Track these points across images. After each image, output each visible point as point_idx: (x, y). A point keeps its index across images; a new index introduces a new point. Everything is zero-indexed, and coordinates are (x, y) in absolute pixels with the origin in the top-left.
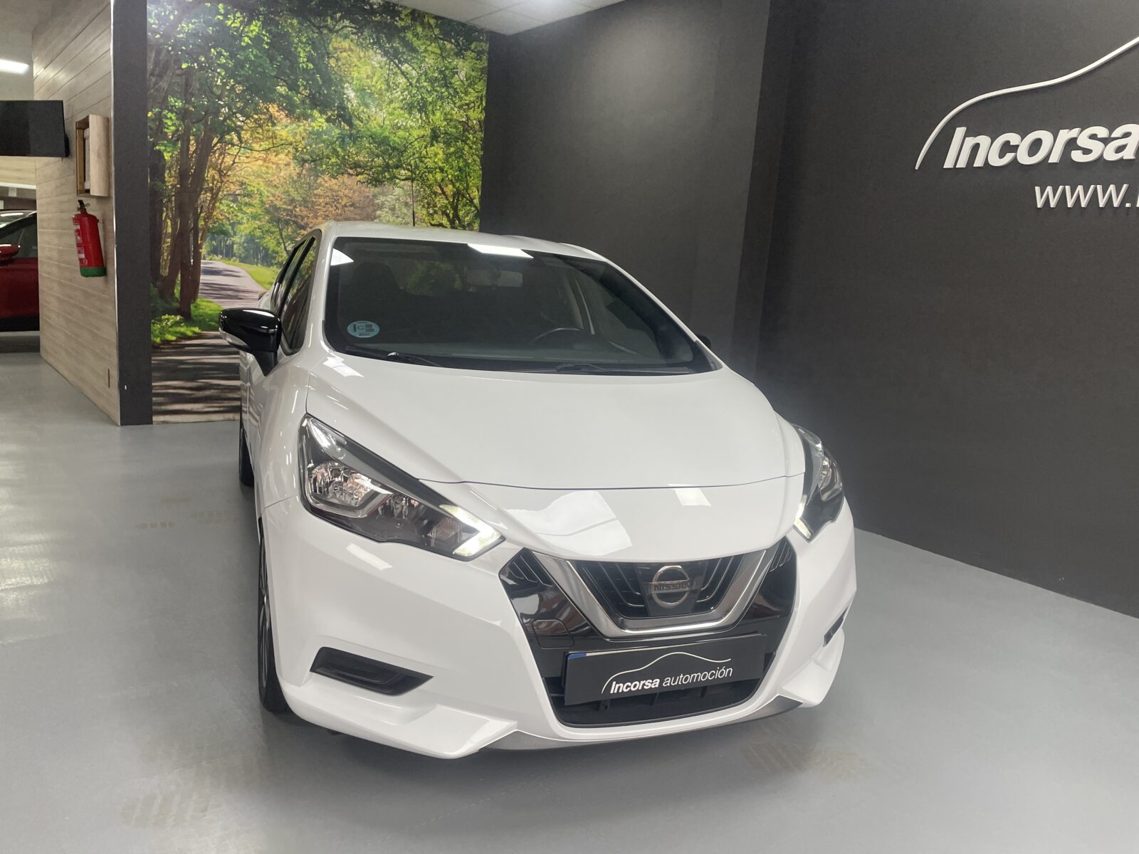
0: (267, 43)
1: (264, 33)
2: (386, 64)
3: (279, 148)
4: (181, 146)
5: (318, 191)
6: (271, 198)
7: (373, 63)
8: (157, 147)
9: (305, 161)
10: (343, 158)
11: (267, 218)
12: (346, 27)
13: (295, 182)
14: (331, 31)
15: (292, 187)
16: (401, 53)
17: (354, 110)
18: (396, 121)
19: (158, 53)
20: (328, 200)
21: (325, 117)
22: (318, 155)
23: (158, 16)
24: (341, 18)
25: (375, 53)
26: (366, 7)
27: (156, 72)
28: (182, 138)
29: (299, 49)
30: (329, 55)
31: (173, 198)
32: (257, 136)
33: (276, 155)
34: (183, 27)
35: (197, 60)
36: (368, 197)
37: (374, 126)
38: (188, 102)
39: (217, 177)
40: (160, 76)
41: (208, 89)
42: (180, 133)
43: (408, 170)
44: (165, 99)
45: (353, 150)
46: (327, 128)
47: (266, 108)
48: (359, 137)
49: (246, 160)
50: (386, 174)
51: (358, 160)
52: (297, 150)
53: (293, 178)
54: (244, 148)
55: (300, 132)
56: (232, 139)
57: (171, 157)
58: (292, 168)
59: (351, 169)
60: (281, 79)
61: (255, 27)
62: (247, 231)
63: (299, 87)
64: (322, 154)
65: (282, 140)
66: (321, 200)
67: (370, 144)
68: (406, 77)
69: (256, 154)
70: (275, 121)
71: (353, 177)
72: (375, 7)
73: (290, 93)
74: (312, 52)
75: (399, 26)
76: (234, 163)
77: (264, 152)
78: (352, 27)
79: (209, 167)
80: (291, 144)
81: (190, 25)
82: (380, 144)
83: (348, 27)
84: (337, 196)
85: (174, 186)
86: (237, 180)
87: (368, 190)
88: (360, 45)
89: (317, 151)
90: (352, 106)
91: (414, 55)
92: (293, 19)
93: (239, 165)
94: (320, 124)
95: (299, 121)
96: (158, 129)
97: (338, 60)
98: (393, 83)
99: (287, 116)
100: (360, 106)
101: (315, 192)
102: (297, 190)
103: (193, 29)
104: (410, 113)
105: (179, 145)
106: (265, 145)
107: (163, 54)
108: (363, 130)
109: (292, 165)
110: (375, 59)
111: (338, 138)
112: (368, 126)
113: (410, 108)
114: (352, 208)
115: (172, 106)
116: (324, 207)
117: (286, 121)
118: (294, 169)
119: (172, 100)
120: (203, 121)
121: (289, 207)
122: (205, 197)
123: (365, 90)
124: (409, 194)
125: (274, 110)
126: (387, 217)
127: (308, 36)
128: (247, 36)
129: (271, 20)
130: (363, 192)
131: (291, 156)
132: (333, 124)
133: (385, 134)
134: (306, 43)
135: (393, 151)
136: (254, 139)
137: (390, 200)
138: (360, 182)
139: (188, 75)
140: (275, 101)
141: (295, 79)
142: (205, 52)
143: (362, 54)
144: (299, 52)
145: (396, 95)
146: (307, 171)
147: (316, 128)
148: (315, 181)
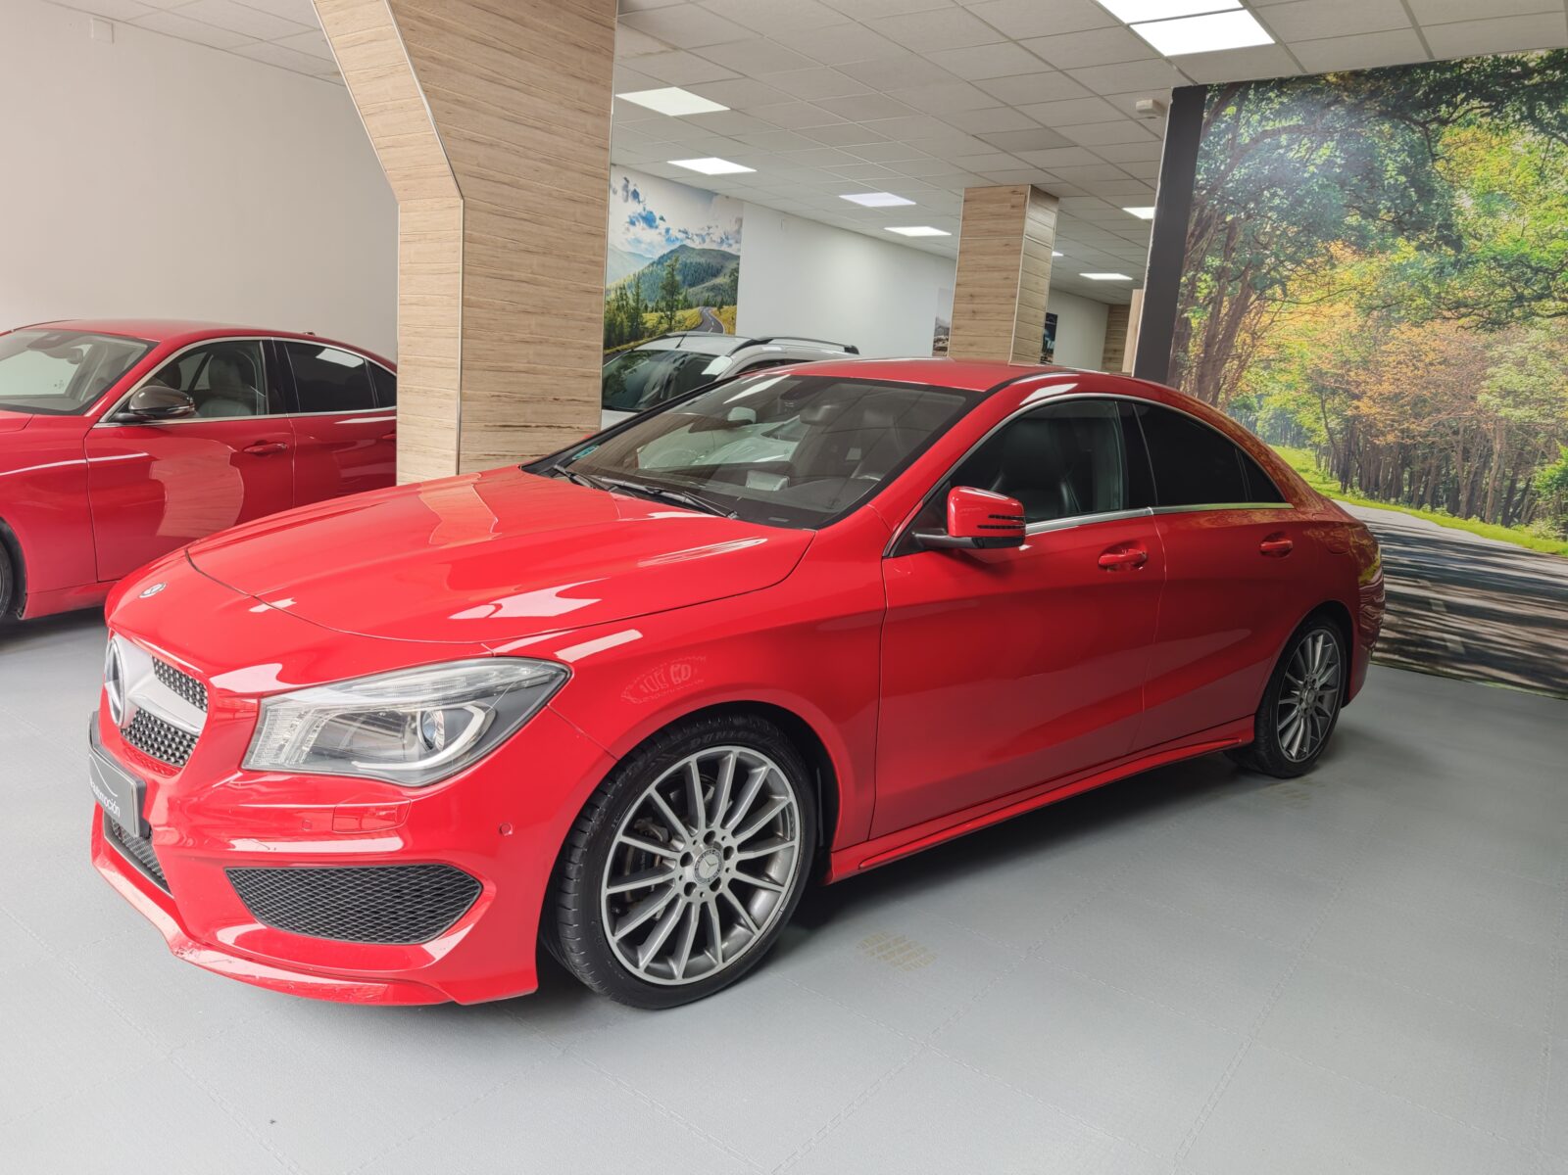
0: (1340, 166)
1: (1337, 154)
2: (1541, 144)
3: (1337, 296)
4: (1213, 309)
5: (1390, 347)
6: (1316, 361)
7: (1515, 148)
8: (1186, 315)
9: (1372, 308)
10: (1438, 296)
11: (1306, 386)
12: (1472, 109)
13: (1355, 336)
14: (1444, 122)
15: (1349, 345)
17: (1468, 226)
18: (1548, 228)
19: (1202, 211)
20: (1402, 357)
21: (1414, 243)
22: (1395, 298)
23: (1207, 170)
24: (1465, 100)
25: (1522, 133)
26: (1513, 71)
27: (1197, 233)
28: (1215, 301)
29: (1388, 161)
30: (1434, 157)
31: (1194, 370)
32: (1309, 284)
33: (1332, 305)
34: (1233, 175)
35: (1244, 208)
36: (1474, 348)
37: (1503, 243)
38: (1227, 257)
39: (1248, 341)
40: (1201, 236)
41: (1254, 241)
42: (1213, 295)
43: (1564, 300)
44: (1203, 258)
45: (1456, 284)
46: (1416, 258)
47: (1326, 248)
48: (1470, 263)
49: (1289, 317)
50: (1515, 311)
51: (1465, 297)
52: (1362, 295)
53: (1351, 333)
54: (1289, 302)
55: (1371, 271)
56: (1274, 294)
57: (1199, 323)
58: (1351, 319)
59: (1449, 310)
60: (1354, 207)
61: (1325, 151)
62: (1277, 405)
63: (1379, 211)
64: (1403, 295)
65: (1342, 284)
66: (1391, 359)
67: (1490, 269)
69: (1303, 308)
70: (1336, 263)
71: (1451, 321)
72: (1532, 64)
73: (1363, 222)
74: (1408, 160)
76: (1273, 321)
77: (1315, 304)
78: (1483, 107)
79: (1241, 330)
80: (1355, 289)
81: (1243, 170)
82: (1509, 268)
83: (1476, 108)
84: (1418, 351)
85: (1197, 356)
86: (1273, 343)
87: (1475, 337)
88: (1497, 130)
89: (1393, 292)
90: (1466, 219)
92: (1383, 124)
93: (1278, 323)
94: (1405, 255)
95: (1371, 257)
96: (1188, 295)
97: (1448, 161)
99: (1354, 252)
100: (1480, 217)
101: (1383, 348)
102: (1355, 349)
103: (1245, 174)
105: (1210, 309)
106: (1318, 294)
107: (1206, 211)
108: (1480, 251)
109: (1353, 315)
110: (1521, 142)
111: (1432, 270)
112: (1491, 244)
114: (1443, 366)
115: (1208, 267)
116: (1394, 368)
117: (1353, 259)
118: (1355, 321)
119: (1209, 260)
120: (1242, 277)
121: (1340, 372)
122: (1231, 365)
123: (1494, 191)
124: (1559, 339)
125: (1336, 248)
126: (1506, 376)
127: (1404, 140)
128: (1312, 164)
129: (1350, 135)
130: (1467, 341)
131: (1352, 305)
132: (1428, 251)
133: (1522, 251)
134: (1399, 151)
135: (1536, 274)
136: (1304, 289)
137: (1518, 349)
138: (1462, 327)
139: (1231, 228)
140: (1340, 237)
141: (1374, 202)
142: (1256, 197)
143: (1495, 141)
144: (1388, 165)
145: (1555, 186)
146: (1375, 321)
147: (1398, 261)
148: (1385, 334)
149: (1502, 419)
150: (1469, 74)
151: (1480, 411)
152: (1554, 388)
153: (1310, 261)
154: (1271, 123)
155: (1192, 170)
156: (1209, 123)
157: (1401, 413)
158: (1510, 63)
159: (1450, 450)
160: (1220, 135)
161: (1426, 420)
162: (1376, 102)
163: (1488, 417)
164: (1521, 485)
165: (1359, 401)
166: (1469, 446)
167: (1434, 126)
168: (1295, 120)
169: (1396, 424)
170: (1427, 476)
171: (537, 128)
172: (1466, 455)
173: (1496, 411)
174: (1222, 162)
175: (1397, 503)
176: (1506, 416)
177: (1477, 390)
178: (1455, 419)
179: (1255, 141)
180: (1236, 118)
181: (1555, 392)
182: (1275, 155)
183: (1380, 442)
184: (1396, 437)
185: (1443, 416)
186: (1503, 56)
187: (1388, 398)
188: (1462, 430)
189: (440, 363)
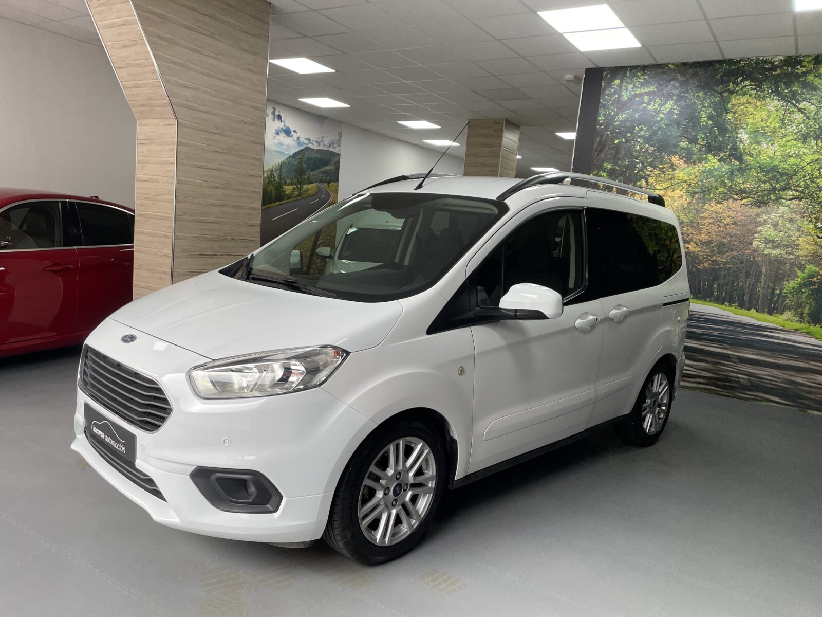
0: (676, 114)
1: (675, 108)
2: (782, 106)
3: (676, 186)
5: (705, 215)
7: (769, 108)
9: (695, 193)
10: (731, 187)
12: (746, 86)
13: (685, 209)
14: (732, 92)
15: (683, 213)
16: (799, 94)
17: (745, 149)
18: (787, 151)
19: (601, 137)
20: (711, 220)
21: (717, 158)
22: (707, 188)
23: (604, 115)
24: (742, 81)
25: (772, 100)
26: (766, 66)
27: (599, 149)
29: (702, 112)
30: (727, 111)
32: (660, 179)
33: (673, 191)
34: (619, 118)
35: (625, 136)
36: (750, 216)
37: (764, 159)
38: (616, 163)
40: (601, 151)
41: (630, 154)
43: (797, 191)
44: (603, 163)
45: (740, 180)
46: (718, 166)
47: (669, 159)
48: (747, 169)
50: (772, 196)
51: (745, 188)
52: (690, 185)
53: (683, 207)
54: (650, 188)
55: (694, 172)
56: (641, 184)
58: (684, 199)
59: (737, 195)
60: (684, 137)
61: (668, 106)
63: (698, 139)
64: (711, 186)
65: (679, 179)
66: (706, 221)
67: (758, 173)
68: (802, 113)
70: (675, 167)
71: (738, 201)
72: (776, 63)
73: (690, 146)
74: (713, 112)
75: (800, 72)
77: (664, 190)
78: (752, 85)
80: (686, 182)
81: (624, 115)
82: (767, 172)
83: (748, 85)
84: (720, 217)
87: (751, 210)
88: (758, 98)
89: (706, 184)
90: (744, 145)
91: (814, 92)
92: (699, 92)
94: (712, 164)
95: (694, 165)
97: (734, 113)
98: (788, 120)
99: (685, 162)
100: (751, 144)
101: (701, 215)
102: (686, 215)
103: (625, 117)
104: (804, 142)
106: (665, 184)
107: (604, 137)
108: (752, 163)
109: (685, 197)
110: (772, 105)
111: (727, 173)
112: (758, 159)
113: (804, 138)
114: (734, 226)
115: (605, 168)
116: (708, 226)
117: (684, 166)
119: (605, 165)
120: (623, 175)
123: (759, 131)
124: (795, 212)
125: (675, 159)
126: (767, 231)
127: (711, 101)
128: (662, 113)
129: (682, 97)
130: (747, 212)
131: (684, 191)
132: (725, 162)
133: (774, 164)
134: (708, 107)
135: (782, 176)
136: (657, 182)
137: (774, 217)
138: (744, 204)
139: (618, 147)
140: (677, 153)
141: (695, 135)
142: (631, 130)
143: (759, 104)
144: (702, 115)
145: (790, 129)
146: (696, 200)
147: (709, 167)
148: (702, 207)
149: (766, 255)
150: (744, 67)
151: (754, 251)
152: (793, 239)
153: (661, 166)
154: (639, 90)
155: (596, 114)
156: (605, 89)
157: (712, 251)
158: (765, 62)
159: (738, 272)
160: (611, 95)
161: (725, 255)
162: (695, 80)
163: (759, 254)
164: (777, 292)
165: (689, 244)
166: (749, 269)
167: (726, 94)
168: (652, 88)
169: (709, 257)
170: (727, 286)
171: (222, 80)
172: (748, 275)
173: (763, 251)
174: (612, 110)
175: (710, 301)
176: (768, 253)
177: (753, 239)
178: (741, 255)
179: (630, 99)
180: (620, 86)
181: (794, 241)
182: (641, 107)
183: (701, 267)
184: (709, 264)
185: (735, 253)
186: (761, 58)
187: (704, 243)
188: (745, 261)
189: (162, 217)
